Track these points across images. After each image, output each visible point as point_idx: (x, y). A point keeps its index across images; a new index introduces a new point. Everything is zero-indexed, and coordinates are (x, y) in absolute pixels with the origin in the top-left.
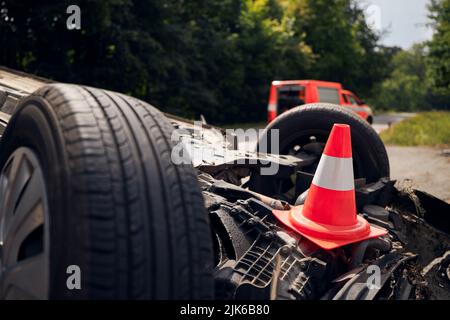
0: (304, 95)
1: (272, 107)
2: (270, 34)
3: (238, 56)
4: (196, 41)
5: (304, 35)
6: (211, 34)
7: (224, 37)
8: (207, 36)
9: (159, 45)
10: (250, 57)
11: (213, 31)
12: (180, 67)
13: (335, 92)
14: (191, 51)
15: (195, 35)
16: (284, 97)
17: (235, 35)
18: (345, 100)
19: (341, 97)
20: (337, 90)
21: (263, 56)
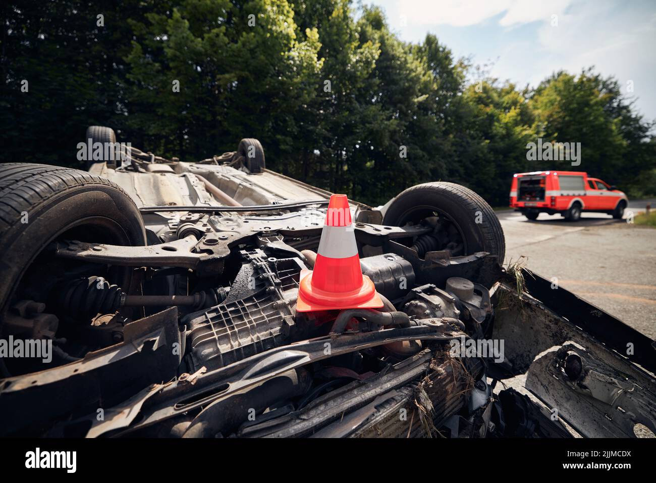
0: (544, 183)
1: (514, 194)
2: (520, 137)
3: (491, 156)
4: (454, 148)
5: (556, 135)
6: (468, 143)
7: (479, 143)
8: (464, 144)
9: (425, 154)
10: (501, 157)
11: (470, 140)
12: (441, 167)
13: (580, 179)
14: (451, 156)
15: (453, 144)
16: (525, 185)
17: (488, 141)
18: (592, 186)
19: (587, 184)
20: (583, 177)
21: (513, 155)
